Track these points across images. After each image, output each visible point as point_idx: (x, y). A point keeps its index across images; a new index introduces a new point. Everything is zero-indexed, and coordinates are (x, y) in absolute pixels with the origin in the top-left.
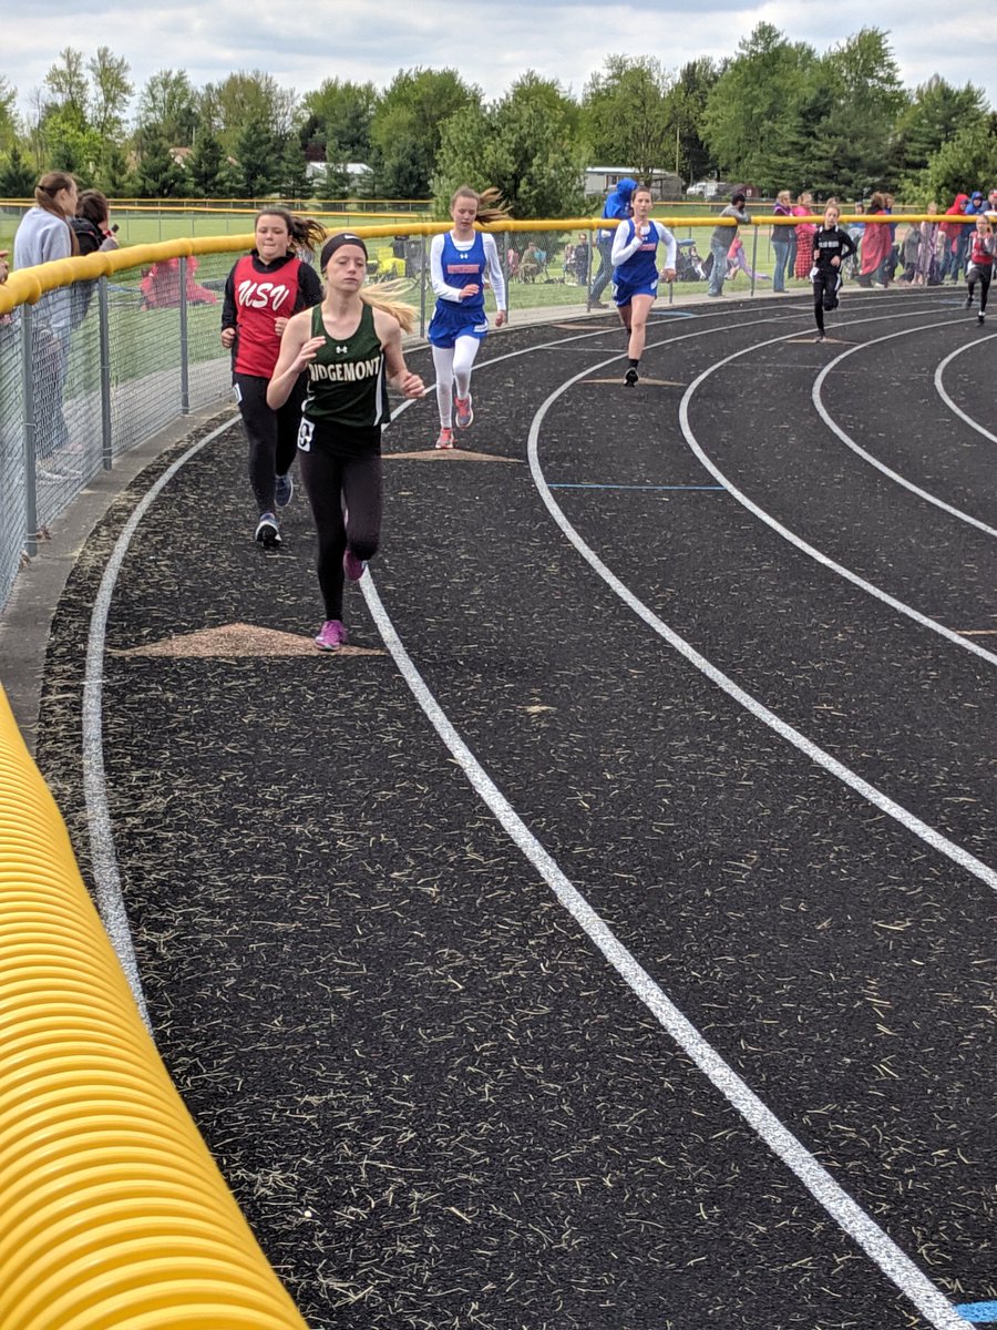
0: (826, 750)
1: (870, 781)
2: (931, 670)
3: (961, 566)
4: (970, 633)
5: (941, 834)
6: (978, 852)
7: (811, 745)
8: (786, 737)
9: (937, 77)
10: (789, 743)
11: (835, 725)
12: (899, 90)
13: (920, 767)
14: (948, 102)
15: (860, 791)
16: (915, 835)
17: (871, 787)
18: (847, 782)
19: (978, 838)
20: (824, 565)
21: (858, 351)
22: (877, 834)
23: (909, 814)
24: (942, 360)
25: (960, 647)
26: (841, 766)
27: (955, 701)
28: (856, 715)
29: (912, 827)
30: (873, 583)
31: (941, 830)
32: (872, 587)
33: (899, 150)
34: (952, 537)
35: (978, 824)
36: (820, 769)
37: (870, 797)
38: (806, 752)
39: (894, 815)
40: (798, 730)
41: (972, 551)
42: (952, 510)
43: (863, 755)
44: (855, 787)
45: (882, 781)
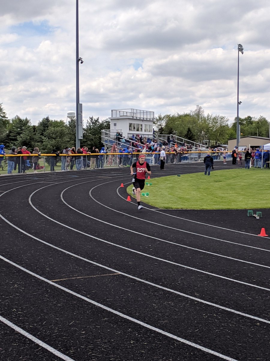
0: (18, 326)
1: (34, 335)
2: (46, 294)
3: (48, 259)
4: (55, 281)
5: (59, 351)
6: (72, 357)
7: (13, 325)
8: (5, 323)
9: (17, 116)
10: (7, 325)
11: (19, 317)
12: (7, 119)
13: (49, 328)
14: (21, 122)
15: (32, 339)
16: (52, 353)
17: (35, 338)
18: (27, 337)
19: (71, 351)
20: (7, 262)
21: (5, 194)
22: (40, 354)
23: (49, 346)
24: (30, 195)
25: (53, 286)
26: (24, 331)
27: (55, 304)
28: (26, 313)
29: (50, 350)
30: (23, 267)
31: (60, 350)
32: (23, 268)
33: (8, 136)
34: (44, 250)
35: (70, 347)
36: (18, 333)
37: (35, 341)
38: (13, 328)
39: (44, 347)
40: (9, 320)
41: (50, 254)
42: (42, 241)
43: (31, 326)
44: (30, 338)
45: (38, 335)
